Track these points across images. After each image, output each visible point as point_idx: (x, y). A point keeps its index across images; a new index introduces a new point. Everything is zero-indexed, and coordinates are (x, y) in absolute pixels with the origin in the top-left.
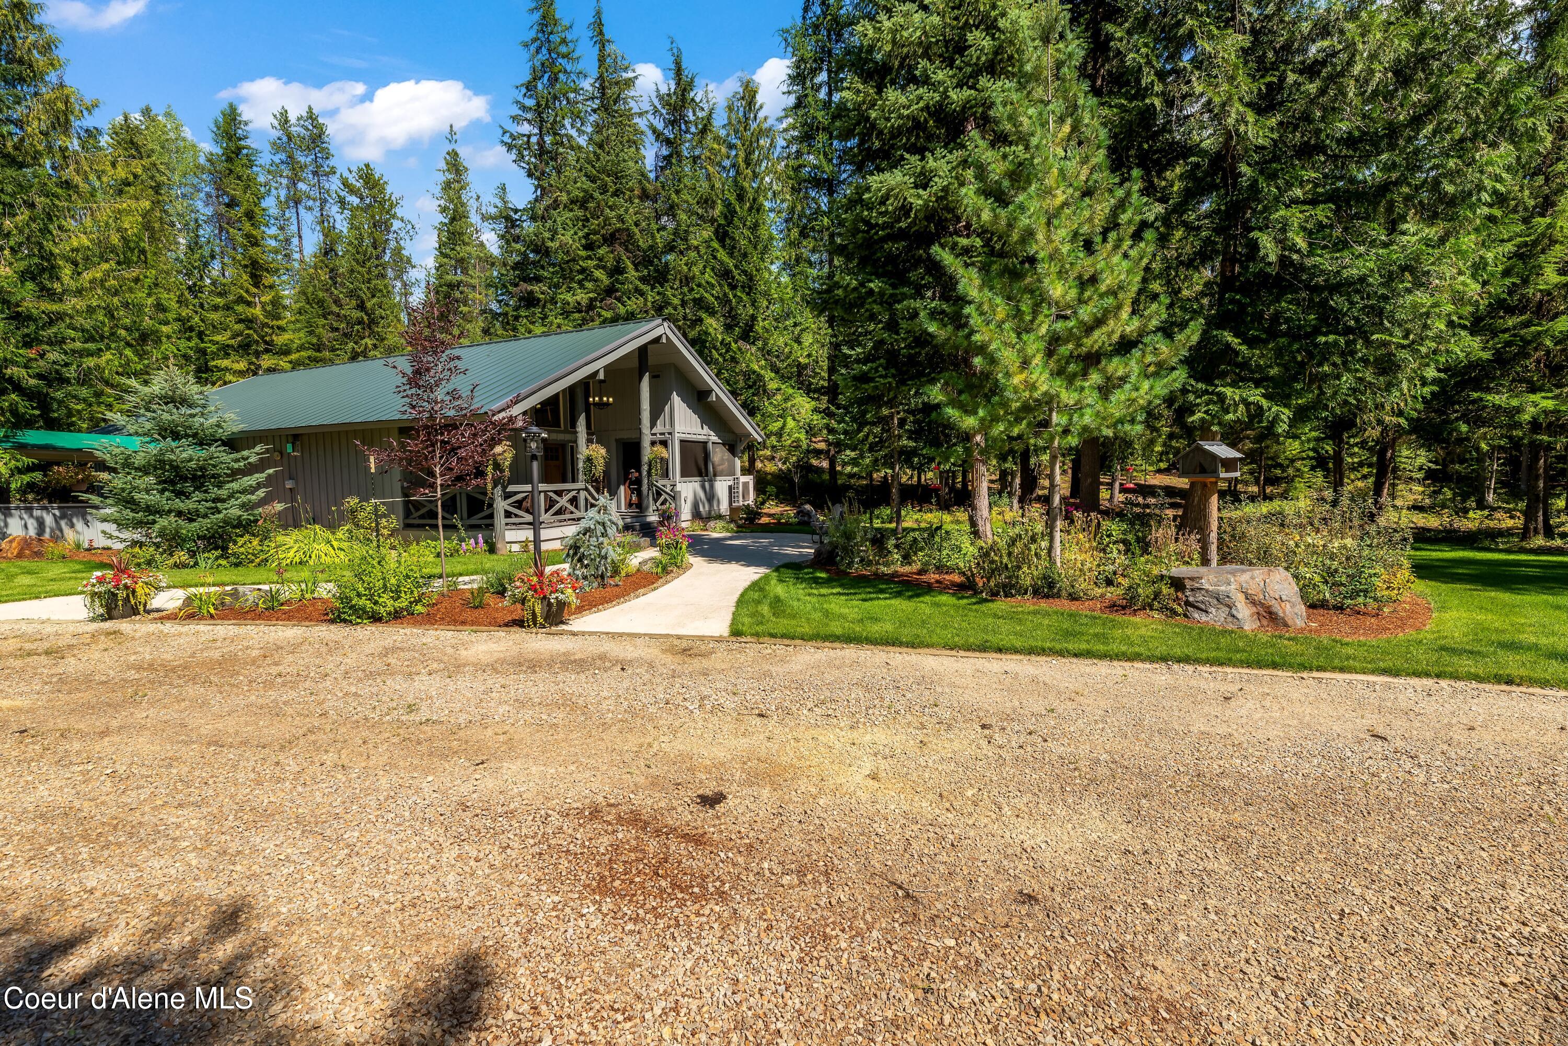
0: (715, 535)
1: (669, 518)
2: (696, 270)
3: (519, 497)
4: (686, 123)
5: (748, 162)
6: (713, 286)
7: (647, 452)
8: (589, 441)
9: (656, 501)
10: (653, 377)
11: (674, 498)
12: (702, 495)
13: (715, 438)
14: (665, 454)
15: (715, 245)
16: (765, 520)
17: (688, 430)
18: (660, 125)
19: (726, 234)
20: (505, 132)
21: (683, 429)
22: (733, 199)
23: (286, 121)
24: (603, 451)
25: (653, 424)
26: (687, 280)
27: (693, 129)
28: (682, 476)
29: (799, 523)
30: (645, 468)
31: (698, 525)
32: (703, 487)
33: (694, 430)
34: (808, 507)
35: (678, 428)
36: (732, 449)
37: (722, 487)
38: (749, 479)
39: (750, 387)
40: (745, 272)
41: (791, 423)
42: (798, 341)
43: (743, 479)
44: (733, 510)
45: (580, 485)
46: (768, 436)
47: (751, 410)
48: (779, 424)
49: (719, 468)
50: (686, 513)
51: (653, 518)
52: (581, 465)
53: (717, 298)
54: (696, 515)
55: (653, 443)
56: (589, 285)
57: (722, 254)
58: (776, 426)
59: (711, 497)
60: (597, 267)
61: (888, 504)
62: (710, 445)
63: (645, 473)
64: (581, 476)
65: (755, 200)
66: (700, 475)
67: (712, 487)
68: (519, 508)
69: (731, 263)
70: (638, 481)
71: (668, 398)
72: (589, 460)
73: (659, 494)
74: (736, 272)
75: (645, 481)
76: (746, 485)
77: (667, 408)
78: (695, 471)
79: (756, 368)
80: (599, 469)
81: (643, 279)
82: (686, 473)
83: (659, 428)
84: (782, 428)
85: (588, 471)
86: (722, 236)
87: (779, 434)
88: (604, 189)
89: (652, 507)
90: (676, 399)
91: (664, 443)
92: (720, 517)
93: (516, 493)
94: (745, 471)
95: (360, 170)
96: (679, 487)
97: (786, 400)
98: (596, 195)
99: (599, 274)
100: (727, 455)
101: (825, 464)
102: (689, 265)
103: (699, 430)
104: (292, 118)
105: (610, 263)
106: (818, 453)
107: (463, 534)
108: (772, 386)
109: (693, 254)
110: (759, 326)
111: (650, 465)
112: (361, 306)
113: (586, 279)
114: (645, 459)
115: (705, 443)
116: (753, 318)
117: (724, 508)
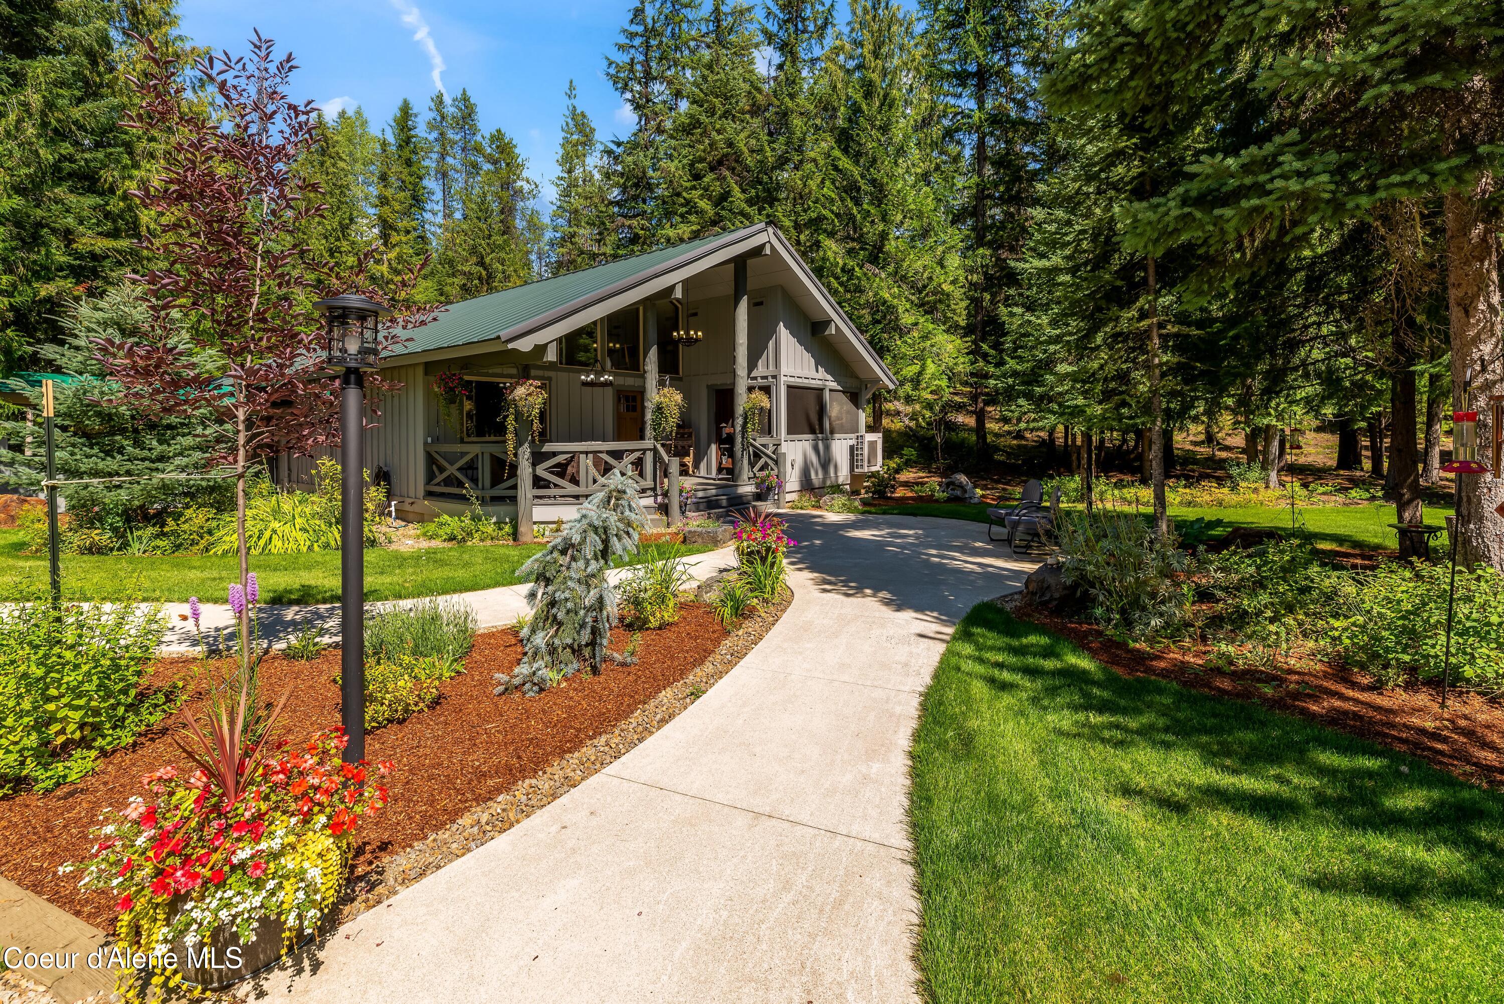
0: (833, 517)
1: (769, 489)
2: (813, 184)
3: (561, 458)
4: (804, 20)
5: (876, 54)
6: (832, 201)
7: (743, 401)
8: (661, 384)
9: (752, 465)
10: (755, 305)
11: (776, 462)
12: (814, 459)
13: (834, 385)
14: (765, 403)
15: (837, 153)
16: (900, 493)
17: (799, 372)
18: (773, 27)
19: (849, 138)
20: (610, 64)
21: (791, 371)
22: (858, 97)
23: (441, 102)
24: (678, 397)
25: (752, 365)
26: (801, 197)
27: (811, 28)
28: (789, 432)
29: (949, 500)
30: (739, 421)
31: (808, 500)
32: (816, 449)
33: (806, 373)
34: (963, 478)
35: (784, 369)
36: (855, 398)
37: (840, 448)
38: (876, 437)
39: (879, 322)
40: (873, 182)
41: (931, 368)
42: (941, 263)
43: (870, 437)
44: (855, 478)
45: (648, 443)
46: (902, 384)
47: (880, 351)
48: (915, 368)
49: (836, 423)
50: (792, 481)
51: (747, 489)
52: (649, 416)
53: (838, 215)
54: (807, 486)
55: (750, 389)
56: (693, 218)
57: (845, 163)
58: (910, 371)
59: (826, 462)
60: (702, 197)
61: (1144, 482)
62: (827, 395)
63: (738, 428)
64: (649, 432)
65: (886, 96)
66: (813, 431)
67: (827, 448)
68: (561, 475)
69: (856, 172)
70: (730, 439)
71: (772, 331)
72: (659, 409)
73: (757, 456)
74: (861, 183)
75: (739, 439)
76: (872, 444)
77: (771, 344)
78: (806, 429)
79: (887, 296)
80: (672, 421)
81: (750, 202)
82: (792, 429)
83: (761, 370)
84: (920, 373)
85: (656, 425)
86: (845, 139)
87: (916, 381)
88: (712, 112)
89: (746, 473)
90: (783, 332)
91: (766, 390)
92: (837, 489)
93: (554, 454)
94: (870, 429)
95: (492, 136)
96: (784, 448)
97: (925, 337)
98: (703, 118)
99: (703, 204)
100: (848, 406)
101: (971, 421)
102: (805, 179)
103: (813, 374)
104: (447, 100)
105: (717, 189)
106: (959, 407)
107: (479, 510)
108: (907, 319)
109: (810, 166)
110: (891, 246)
111: (746, 418)
112: (481, 263)
113: (689, 213)
114: (739, 410)
115: (821, 390)
116: (884, 236)
117: (844, 475)
